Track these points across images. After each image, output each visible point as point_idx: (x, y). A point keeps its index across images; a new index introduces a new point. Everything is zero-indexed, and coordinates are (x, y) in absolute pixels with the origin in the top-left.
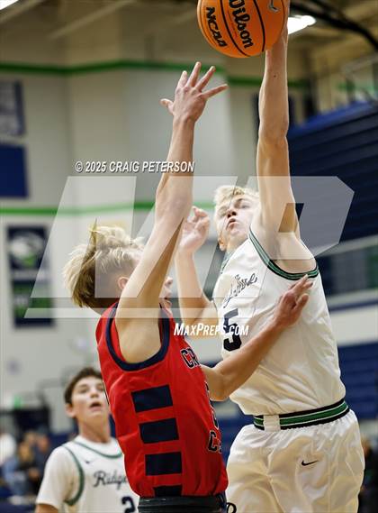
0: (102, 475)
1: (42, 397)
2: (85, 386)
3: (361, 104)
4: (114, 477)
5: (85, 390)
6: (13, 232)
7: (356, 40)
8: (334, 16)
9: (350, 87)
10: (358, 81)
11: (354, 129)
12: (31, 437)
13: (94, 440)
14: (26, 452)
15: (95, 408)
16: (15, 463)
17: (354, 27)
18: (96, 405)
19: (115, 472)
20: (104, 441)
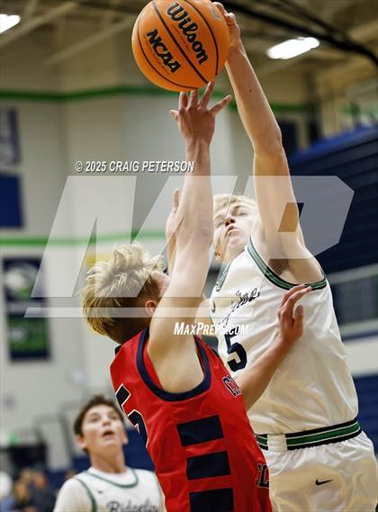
0: (115, 506)
1: (38, 433)
2: (95, 414)
3: (366, 129)
4: (128, 507)
5: (96, 419)
6: (9, 264)
7: (362, 62)
8: (338, 38)
9: (355, 110)
10: (363, 104)
11: (359, 153)
12: (27, 475)
13: (106, 471)
14: (22, 490)
15: (108, 437)
16: (11, 501)
17: (359, 49)
18: (108, 433)
19: (130, 502)
20: (117, 471)
